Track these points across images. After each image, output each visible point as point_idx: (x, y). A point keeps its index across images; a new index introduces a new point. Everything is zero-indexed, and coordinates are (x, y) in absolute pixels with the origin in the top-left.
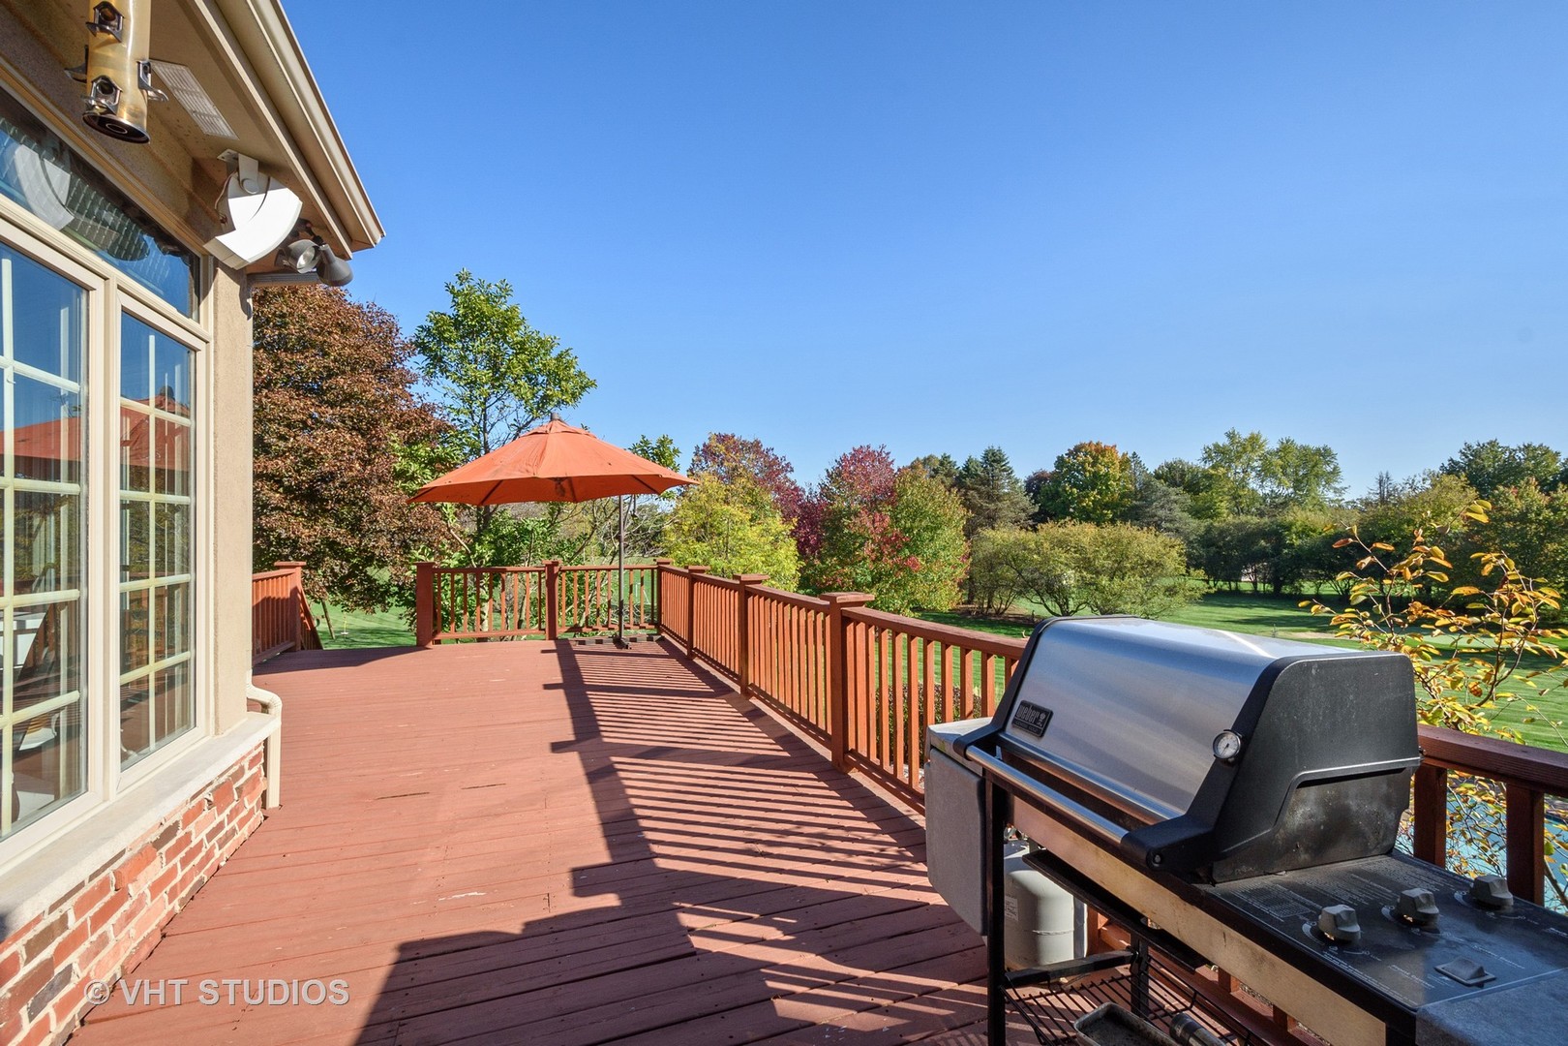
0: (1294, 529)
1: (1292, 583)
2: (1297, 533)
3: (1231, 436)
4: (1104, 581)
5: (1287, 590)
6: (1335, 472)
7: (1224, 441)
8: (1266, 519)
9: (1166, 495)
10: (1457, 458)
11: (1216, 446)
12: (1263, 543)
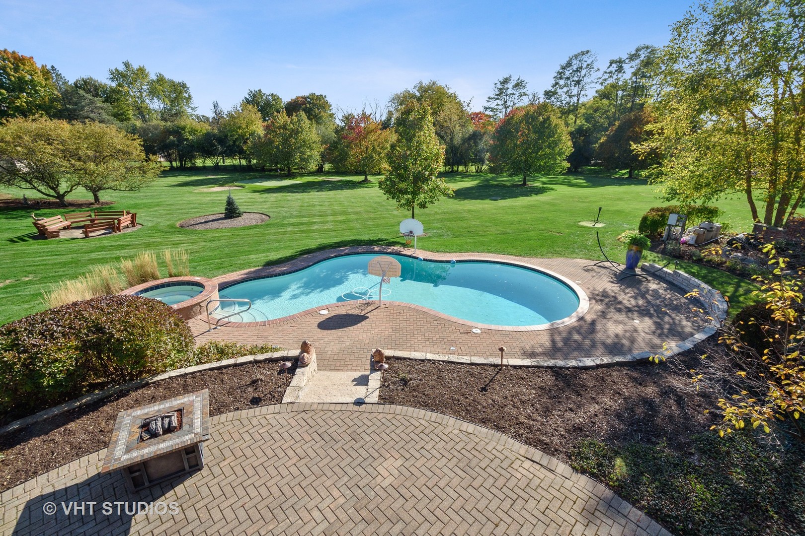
0: (187, 130)
1: (191, 161)
2: (189, 132)
3: (127, 65)
4: (92, 166)
5: (189, 165)
6: (190, 97)
7: (121, 68)
8: (169, 124)
9: (92, 103)
10: (247, 96)
11: (117, 70)
12: (171, 137)
